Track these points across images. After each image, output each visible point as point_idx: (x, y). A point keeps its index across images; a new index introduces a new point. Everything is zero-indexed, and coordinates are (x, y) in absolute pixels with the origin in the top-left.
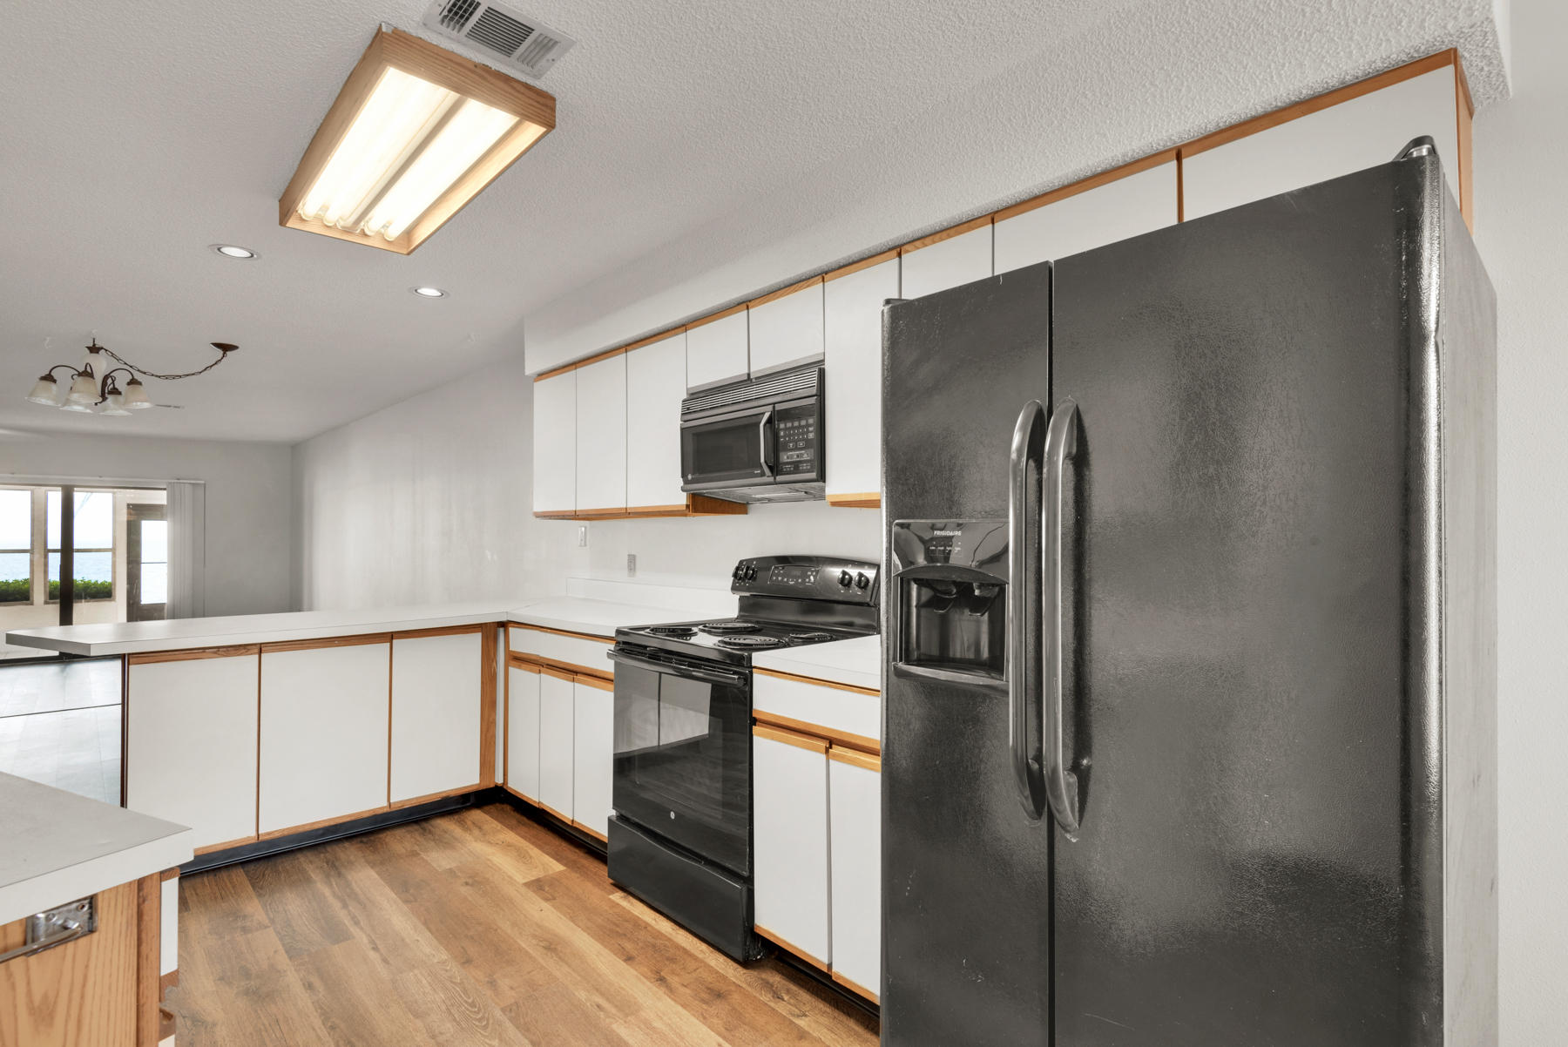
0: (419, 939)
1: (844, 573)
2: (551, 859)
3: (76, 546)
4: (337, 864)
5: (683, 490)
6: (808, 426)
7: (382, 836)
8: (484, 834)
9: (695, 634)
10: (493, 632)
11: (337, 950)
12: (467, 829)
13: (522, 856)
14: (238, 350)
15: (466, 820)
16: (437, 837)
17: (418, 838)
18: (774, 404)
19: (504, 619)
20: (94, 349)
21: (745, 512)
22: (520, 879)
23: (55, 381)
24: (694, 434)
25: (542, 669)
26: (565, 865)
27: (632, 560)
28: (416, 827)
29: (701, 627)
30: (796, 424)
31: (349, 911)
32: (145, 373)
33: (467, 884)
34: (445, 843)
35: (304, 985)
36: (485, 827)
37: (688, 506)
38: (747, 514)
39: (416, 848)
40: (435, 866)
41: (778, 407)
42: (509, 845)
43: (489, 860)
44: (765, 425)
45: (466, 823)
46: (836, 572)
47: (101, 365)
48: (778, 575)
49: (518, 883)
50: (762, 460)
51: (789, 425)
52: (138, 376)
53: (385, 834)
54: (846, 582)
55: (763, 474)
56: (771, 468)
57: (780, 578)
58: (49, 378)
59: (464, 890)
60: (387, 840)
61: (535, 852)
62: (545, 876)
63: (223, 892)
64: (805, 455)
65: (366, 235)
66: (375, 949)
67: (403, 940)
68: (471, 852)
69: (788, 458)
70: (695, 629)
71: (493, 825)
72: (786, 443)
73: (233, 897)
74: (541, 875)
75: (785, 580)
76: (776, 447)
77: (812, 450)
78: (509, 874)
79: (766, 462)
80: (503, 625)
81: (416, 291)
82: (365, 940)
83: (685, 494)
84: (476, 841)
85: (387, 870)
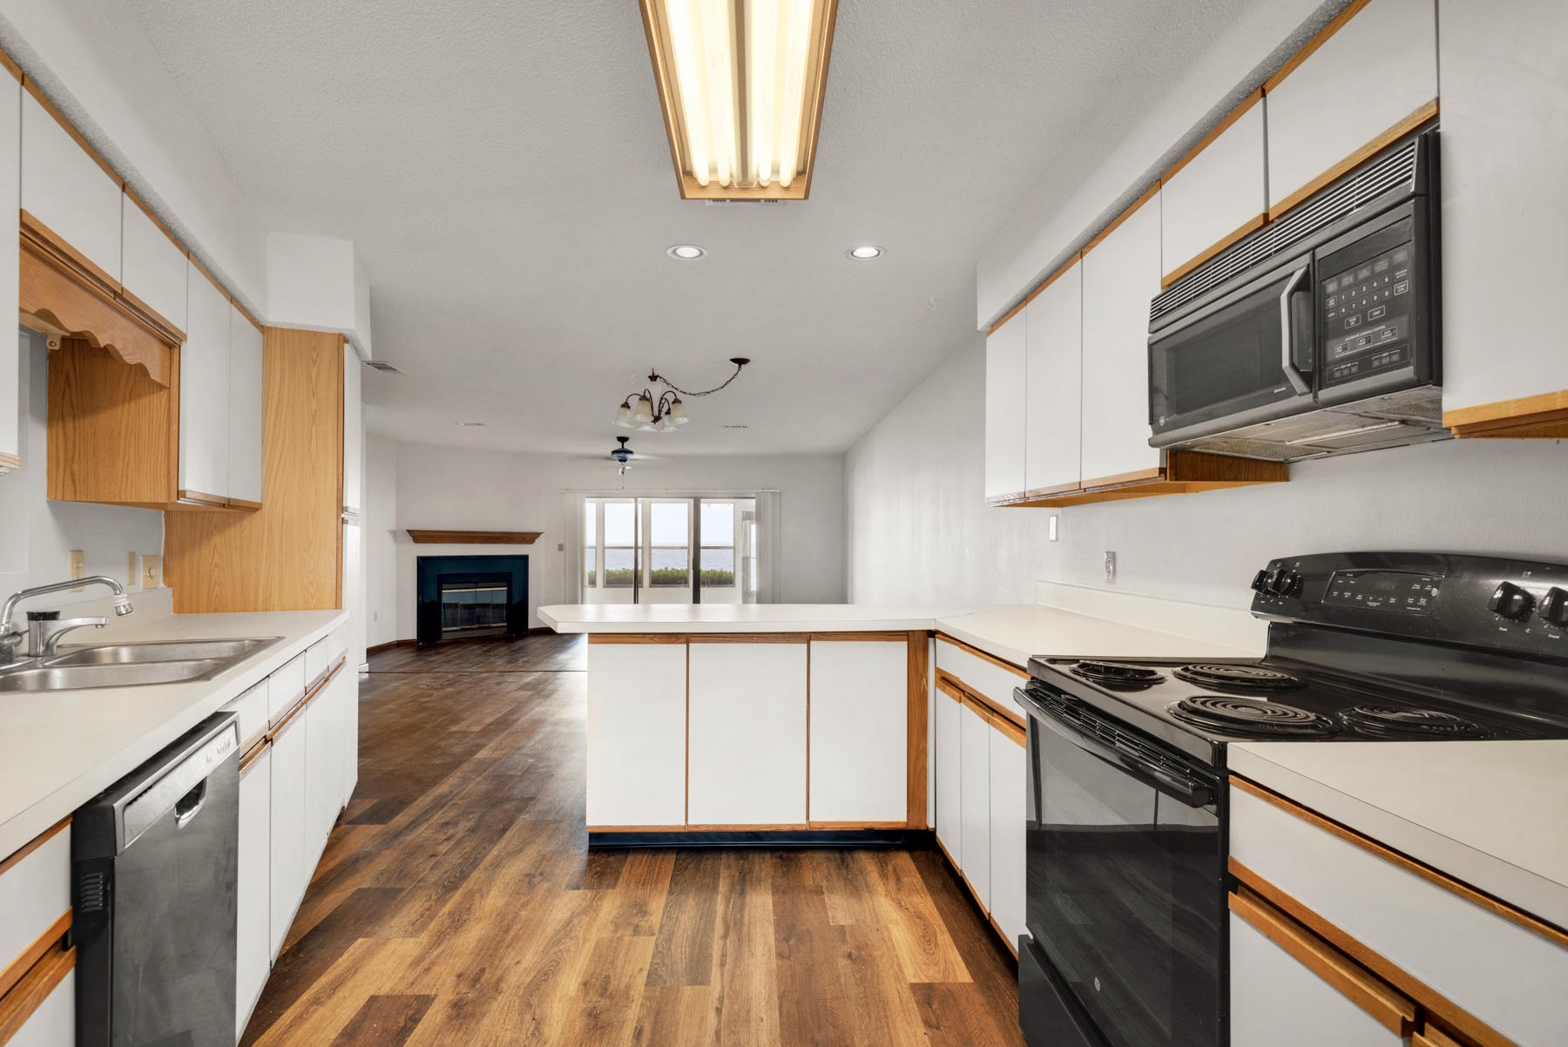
0: (765, 1018)
1: (1509, 590)
2: (960, 958)
3: (702, 544)
4: (747, 877)
5: (1153, 444)
6: (1393, 269)
7: (802, 856)
8: (899, 890)
9: (1161, 680)
10: (920, 642)
11: (688, 992)
12: (884, 876)
13: (927, 939)
14: (748, 364)
15: (889, 862)
16: (850, 876)
17: (832, 871)
18: (1314, 249)
19: (932, 628)
20: (653, 378)
21: (1286, 478)
22: (912, 975)
23: (629, 407)
24: (1169, 350)
25: (963, 698)
26: (973, 975)
27: (1112, 557)
28: (837, 855)
29: (1178, 669)
30: (1364, 273)
31: (725, 945)
32: (685, 393)
33: (849, 956)
34: (855, 888)
35: (636, 1027)
36: (905, 880)
37: (1162, 471)
38: (1287, 479)
39: (824, 884)
40: (830, 914)
41: (1321, 253)
42: (920, 916)
43: (888, 929)
44: (1291, 294)
45: (887, 866)
46: (1493, 585)
47: (657, 390)
48: (1342, 589)
49: (904, 978)
50: (1286, 363)
51: (1347, 280)
52: (680, 396)
53: (804, 855)
54: (1515, 609)
55: (1291, 392)
56: (1307, 378)
57: (1347, 595)
58: (626, 405)
59: (843, 963)
60: (804, 862)
61: (945, 938)
62: (941, 984)
63: (648, 877)
64: (1388, 334)
65: (763, 188)
66: (719, 1011)
67: (748, 1012)
68: (874, 910)
69: (1344, 349)
70: (1161, 671)
71: (915, 881)
72: (1341, 320)
73: (651, 885)
74: (938, 979)
75: (1359, 597)
76: (1318, 331)
77: (1405, 318)
78: (902, 961)
79: (1292, 365)
80: (932, 634)
81: (852, 253)
82: (716, 994)
83: (1157, 451)
84: (886, 896)
85: (784, 902)
